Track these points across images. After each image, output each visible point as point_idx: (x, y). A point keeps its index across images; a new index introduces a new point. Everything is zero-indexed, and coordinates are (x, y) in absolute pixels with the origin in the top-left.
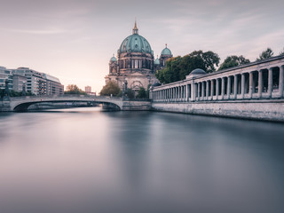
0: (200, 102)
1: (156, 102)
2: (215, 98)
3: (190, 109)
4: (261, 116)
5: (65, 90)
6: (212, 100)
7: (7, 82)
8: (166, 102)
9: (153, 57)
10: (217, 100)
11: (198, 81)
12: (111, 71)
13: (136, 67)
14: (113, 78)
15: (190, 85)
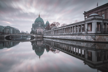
0: (55, 35)
3: (52, 37)
5: (20, 32)
6: (57, 35)
8: (47, 35)
9: (44, 23)
10: (59, 35)
11: (54, 30)
12: (33, 27)
13: (40, 26)
14: (33, 29)
15: (52, 31)
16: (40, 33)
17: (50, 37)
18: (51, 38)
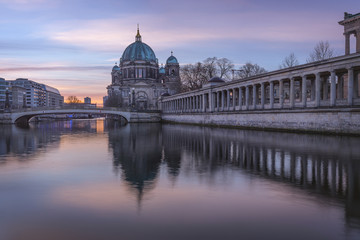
0: (220, 113)
1: (167, 114)
2: (237, 108)
3: (208, 121)
4: (295, 127)
5: (66, 101)
6: (234, 110)
7: (7, 94)
8: (179, 114)
9: (157, 66)
10: (241, 110)
11: (217, 90)
12: (113, 81)
13: (140, 76)
14: (117, 89)
15: (207, 94)
16: (142, 104)
17: (197, 119)
18: (201, 125)
